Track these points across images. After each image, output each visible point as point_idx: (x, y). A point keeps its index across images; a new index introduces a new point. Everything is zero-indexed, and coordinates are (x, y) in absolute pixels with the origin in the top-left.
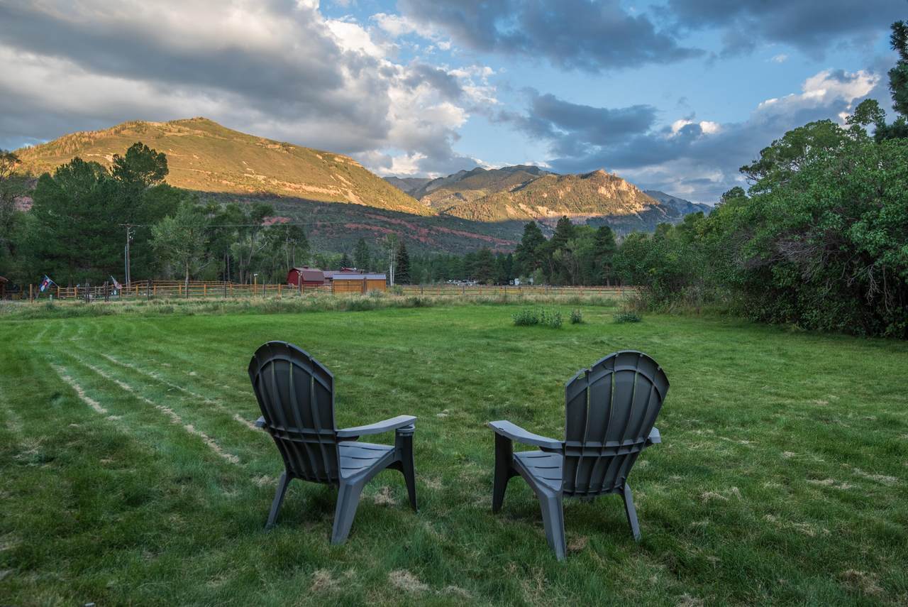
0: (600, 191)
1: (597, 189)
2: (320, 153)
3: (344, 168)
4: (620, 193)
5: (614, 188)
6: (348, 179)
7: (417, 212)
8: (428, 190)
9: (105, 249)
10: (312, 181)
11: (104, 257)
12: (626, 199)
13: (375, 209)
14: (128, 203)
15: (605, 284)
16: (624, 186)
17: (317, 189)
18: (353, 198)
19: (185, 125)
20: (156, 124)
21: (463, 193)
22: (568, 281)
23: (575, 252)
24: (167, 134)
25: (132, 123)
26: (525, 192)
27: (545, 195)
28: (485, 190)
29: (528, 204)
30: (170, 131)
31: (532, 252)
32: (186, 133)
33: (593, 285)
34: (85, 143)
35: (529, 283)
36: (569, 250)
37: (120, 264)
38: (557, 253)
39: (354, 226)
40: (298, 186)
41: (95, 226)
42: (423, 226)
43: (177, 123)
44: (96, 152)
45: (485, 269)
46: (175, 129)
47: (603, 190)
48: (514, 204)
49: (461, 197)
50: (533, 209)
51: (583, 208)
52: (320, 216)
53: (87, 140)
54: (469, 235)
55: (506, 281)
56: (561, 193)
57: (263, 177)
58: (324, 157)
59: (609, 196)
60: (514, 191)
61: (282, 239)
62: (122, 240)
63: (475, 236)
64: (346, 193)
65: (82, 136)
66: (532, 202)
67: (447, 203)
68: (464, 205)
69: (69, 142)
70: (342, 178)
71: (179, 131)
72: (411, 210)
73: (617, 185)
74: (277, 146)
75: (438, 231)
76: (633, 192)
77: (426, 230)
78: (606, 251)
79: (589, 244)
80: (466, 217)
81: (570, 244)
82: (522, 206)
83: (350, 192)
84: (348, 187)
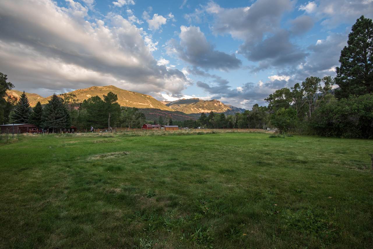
0: (215, 105)
1: (214, 104)
2: (143, 95)
3: (149, 98)
4: (220, 105)
5: (218, 104)
6: (150, 101)
7: (168, 110)
8: (171, 104)
9: (104, 119)
10: (141, 102)
11: (103, 121)
12: (221, 107)
13: (157, 109)
14: (109, 107)
15: (223, 128)
16: (221, 104)
17: (142, 104)
18: (152, 106)
19: (107, 87)
20: (100, 87)
21: (180, 105)
22: (213, 128)
23: (215, 120)
24: (103, 89)
25: (94, 87)
26: (196, 105)
27: (201, 106)
28: (185, 104)
29: (197, 108)
30: (104, 89)
31: (203, 120)
32: (108, 89)
33: (220, 128)
34: (81, 92)
35: (203, 128)
36: (213, 120)
37: (107, 124)
38: (210, 120)
39: (152, 113)
40: (137, 103)
41: (102, 113)
42: (170, 113)
43: (106, 87)
44: (84, 94)
45: (191, 124)
46: (105, 88)
47: (215, 104)
48: (193, 108)
49: (179, 106)
50: (198, 109)
51: (211, 109)
52: (143, 111)
53: (82, 91)
54: (182, 116)
55: (196, 128)
56: (205, 105)
57: (128, 101)
58: (144, 95)
59: (217, 106)
60: (193, 104)
61: (139, 117)
62: (107, 117)
63: (183, 116)
64: (150, 105)
65: (80, 90)
66: (198, 107)
67: (176, 108)
68: (180, 108)
69: (77, 92)
70: (149, 101)
71: (106, 89)
72: (167, 109)
73: (219, 103)
74: (132, 93)
75: (174, 115)
76: (223, 105)
77: (171, 114)
78: (223, 120)
79: (219, 118)
80: (181, 111)
81: (213, 118)
82: (195, 108)
83: (151, 104)
84: (150, 103)
